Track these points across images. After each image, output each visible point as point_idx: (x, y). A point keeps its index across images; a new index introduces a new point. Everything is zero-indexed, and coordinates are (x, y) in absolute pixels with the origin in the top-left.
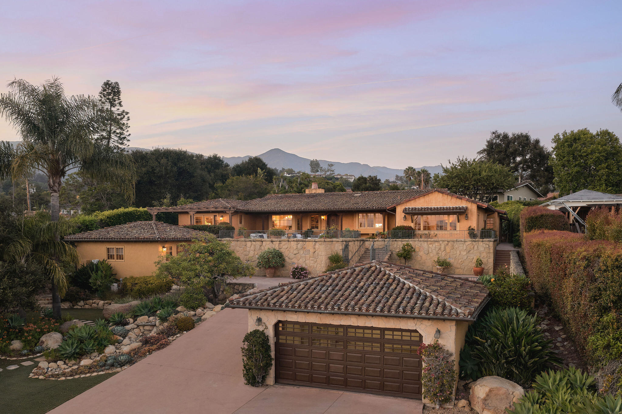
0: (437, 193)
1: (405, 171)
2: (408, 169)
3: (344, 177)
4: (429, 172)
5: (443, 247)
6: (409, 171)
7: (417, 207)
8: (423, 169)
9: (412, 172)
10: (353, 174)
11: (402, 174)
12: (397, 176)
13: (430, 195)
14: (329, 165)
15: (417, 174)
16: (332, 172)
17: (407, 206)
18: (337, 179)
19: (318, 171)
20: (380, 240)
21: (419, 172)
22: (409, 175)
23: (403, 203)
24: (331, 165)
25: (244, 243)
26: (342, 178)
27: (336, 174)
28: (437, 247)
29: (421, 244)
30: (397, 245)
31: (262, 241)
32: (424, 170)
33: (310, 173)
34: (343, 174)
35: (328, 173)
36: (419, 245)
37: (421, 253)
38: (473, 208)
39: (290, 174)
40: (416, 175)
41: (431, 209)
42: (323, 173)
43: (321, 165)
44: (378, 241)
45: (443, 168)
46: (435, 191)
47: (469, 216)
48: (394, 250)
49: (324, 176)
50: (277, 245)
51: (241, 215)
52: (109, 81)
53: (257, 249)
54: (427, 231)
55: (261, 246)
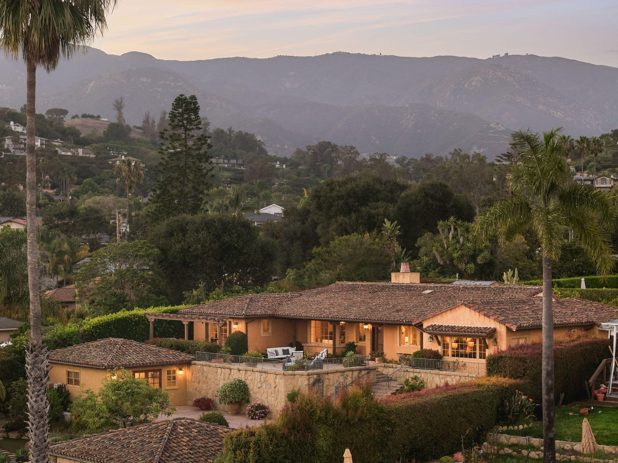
0: (463, 308)
7: (444, 325)
17: (433, 322)
23: (429, 318)
25: (215, 369)
29: (432, 378)
31: (231, 369)
38: (502, 329)
46: (461, 305)
47: (498, 340)
50: (243, 375)
51: (267, 320)
52: (182, 95)
53: (226, 378)
54: (455, 359)
55: (229, 375)
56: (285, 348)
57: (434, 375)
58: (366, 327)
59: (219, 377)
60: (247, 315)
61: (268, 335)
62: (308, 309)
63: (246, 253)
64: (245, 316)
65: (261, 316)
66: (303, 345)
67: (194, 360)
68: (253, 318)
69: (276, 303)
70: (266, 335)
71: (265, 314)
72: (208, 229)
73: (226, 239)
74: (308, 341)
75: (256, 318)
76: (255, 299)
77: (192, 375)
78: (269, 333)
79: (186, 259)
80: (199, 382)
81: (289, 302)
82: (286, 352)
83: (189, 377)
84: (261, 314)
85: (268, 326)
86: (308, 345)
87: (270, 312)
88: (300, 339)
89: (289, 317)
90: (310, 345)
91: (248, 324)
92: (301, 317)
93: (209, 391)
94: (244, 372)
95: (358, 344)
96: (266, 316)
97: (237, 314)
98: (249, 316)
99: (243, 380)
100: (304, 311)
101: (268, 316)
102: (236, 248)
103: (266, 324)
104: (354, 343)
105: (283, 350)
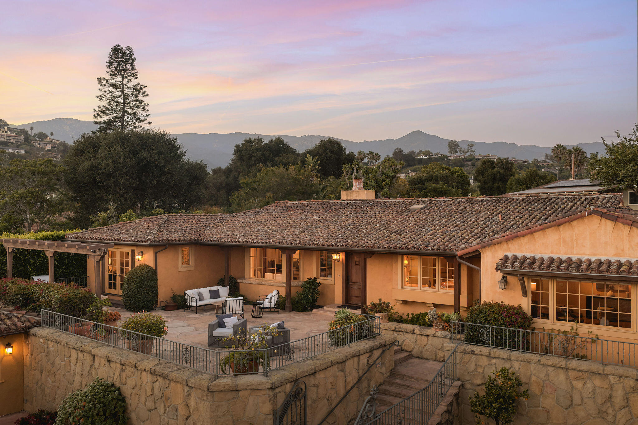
0: (596, 219)
1: (553, 149)
2: (557, 148)
3: (485, 158)
4: (584, 150)
5: (619, 394)
6: (558, 149)
7: (538, 256)
8: (575, 147)
9: (562, 151)
10: (495, 155)
11: (550, 153)
12: (547, 155)
13: (574, 223)
14: (469, 146)
15: (567, 153)
16: (472, 153)
17: (509, 250)
18: (478, 160)
19: (456, 152)
20: (439, 333)
21: (570, 151)
22: (559, 155)
24: (471, 145)
26: (483, 158)
27: (477, 155)
28: (598, 391)
29: (547, 375)
30: (476, 365)
31: (94, 356)
32: (576, 149)
33: (448, 154)
34: (484, 154)
35: (468, 154)
36: (542, 375)
37: (547, 402)
39: (426, 156)
40: (566, 155)
41: (579, 263)
42: (463, 153)
43: (460, 146)
44: (434, 336)
45: (606, 145)
46: (590, 214)
48: (467, 378)
49: (464, 157)
50: (117, 374)
51: (188, 248)
52: (118, 46)
53: (84, 372)
54: (566, 326)
55: (91, 366)
56: (214, 288)
57: (551, 369)
58: (335, 257)
59: (73, 367)
60: (155, 241)
61: (190, 269)
62: (247, 232)
63: (168, 173)
64: (152, 242)
65: (178, 242)
66: (239, 281)
67: (38, 324)
68: (165, 245)
69: (201, 225)
70: (186, 268)
71: (184, 240)
72: (123, 144)
73: (145, 154)
74: (246, 277)
75: (170, 245)
76: (173, 220)
77: (32, 355)
78: (191, 267)
79: (96, 178)
80: (42, 372)
81: (220, 224)
82: (215, 295)
83: (28, 358)
84: (177, 239)
85: (189, 255)
86: (245, 281)
87: (191, 237)
88: (233, 273)
89: (220, 242)
90: (250, 282)
91: (158, 254)
92: (238, 243)
93: (58, 392)
94: (118, 365)
95: (322, 281)
96: (186, 242)
97: (141, 239)
98: (158, 242)
99: (117, 384)
100: (241, 235)
101: (189, 242)
102: (156, 166)
103: (186, 253)
104: (315, 279)
105: (211, 291)
